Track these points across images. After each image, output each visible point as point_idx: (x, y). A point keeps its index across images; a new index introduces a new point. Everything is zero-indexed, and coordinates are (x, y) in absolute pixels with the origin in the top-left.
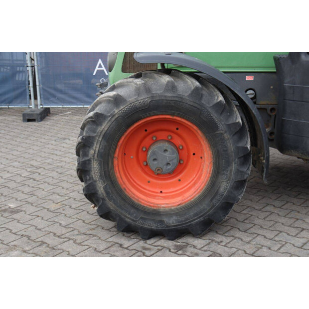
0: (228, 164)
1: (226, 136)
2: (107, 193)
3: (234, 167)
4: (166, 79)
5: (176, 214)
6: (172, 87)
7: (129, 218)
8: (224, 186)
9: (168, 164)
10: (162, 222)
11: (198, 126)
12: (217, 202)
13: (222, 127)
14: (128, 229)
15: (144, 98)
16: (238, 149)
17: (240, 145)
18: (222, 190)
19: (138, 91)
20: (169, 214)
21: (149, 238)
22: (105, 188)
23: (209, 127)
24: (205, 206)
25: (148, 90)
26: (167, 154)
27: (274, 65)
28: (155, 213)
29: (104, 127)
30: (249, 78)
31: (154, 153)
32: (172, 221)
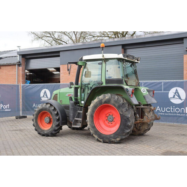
0: (54, 121)
1: (54, 116)
5: (47, 131)
7: (39, 131)
11: (50, 113)
16: (56, 118)
25: (42, 106)
26: (47, 119)
28: (43, 131)
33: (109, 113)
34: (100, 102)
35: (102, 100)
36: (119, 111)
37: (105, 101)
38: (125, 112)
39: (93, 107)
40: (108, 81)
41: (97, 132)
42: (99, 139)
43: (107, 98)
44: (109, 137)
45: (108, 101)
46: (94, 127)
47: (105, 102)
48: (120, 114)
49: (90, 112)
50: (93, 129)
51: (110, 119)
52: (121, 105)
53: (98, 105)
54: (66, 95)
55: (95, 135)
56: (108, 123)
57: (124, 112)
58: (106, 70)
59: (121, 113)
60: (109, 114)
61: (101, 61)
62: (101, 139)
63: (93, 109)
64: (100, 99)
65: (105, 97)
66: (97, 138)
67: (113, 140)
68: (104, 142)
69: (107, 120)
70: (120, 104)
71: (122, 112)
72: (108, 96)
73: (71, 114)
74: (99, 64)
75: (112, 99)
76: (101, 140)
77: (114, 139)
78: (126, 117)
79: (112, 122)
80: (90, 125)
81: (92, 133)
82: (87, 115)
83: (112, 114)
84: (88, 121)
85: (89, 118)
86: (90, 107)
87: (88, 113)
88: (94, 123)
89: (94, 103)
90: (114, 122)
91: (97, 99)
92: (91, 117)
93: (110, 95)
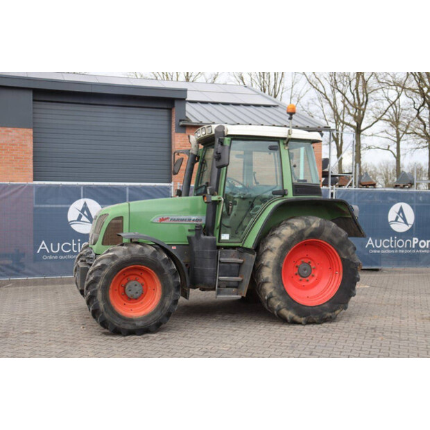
0: (170, 291)
1: (169, 276)
2: (105, 309)
3: (173, 292)
4: (139, 246)
5: (142, 320)
6: (142, 250)
7: (117, 323)
8: (168, 303)
9: (137, 293)
10: (135, 325)
11: (155, 271)
12: (164, 312)
13: (166, 271)
14: (117, 332)
15: (128, 256)
16: (174, 282)
17: (176, 280)
18: (166, 305)
19: (124, 252)
20: (139, 320)
21: (127, 335)
22: (104, 306)
23: (160, 271)
24: (158, 314)
25: (130, 252)
26: (137, 287)
27: (187, 240)
28: (130, 320)
29: (106, 271)
30: (174, 248)
31: (130, 287)
32: (140, 324)
33: (302, 258)
34: (300, 234)
35: (303, 230)
36: (341, 253)
39: (281, 246)
40: (298, 188)
41: (292, 304)
42: (297, 318)
43: (314, 225)
44: (320, 311)
45: (317, 233)
46: (284, 293)
47: (312, 235)
48: (343, 259)
49: (275, 259)
50: (281, 298)
51: (306, 272)
53: (293, 241)
54: (152, 220)
55: (288, 309)
56: (301, 280)
57: (351, 253)
58: (292, 165)
59: (345, 257)
60: (302, 260)
61: (275, 144)
62: (301, 317)
63: (282, 251)
64: (300, 229)
65: (309, 224)
66: (294, 315)
67: (329, 314)
68: (308, 323)
69: (296, 274)
70: (343, 238)
71: (347, 253)
72: (315, 222)
73: (210, 269)
74: (272, 148)
76: (302, 320)
77: (332, 312)
78: (355, 263)
79: (307, 279)
80: (275, 288)
81: (279, 306)
82: (267, 266)
83: (309, 261)
84: (269, 280)
85: (273, 274)
86: (275, 248)
87: (269, 262)
88: (283, 285)
89: (284, 238)
90: (313, 276)
91: (289, 228)
92: (277, 270)
93: (320, 219)
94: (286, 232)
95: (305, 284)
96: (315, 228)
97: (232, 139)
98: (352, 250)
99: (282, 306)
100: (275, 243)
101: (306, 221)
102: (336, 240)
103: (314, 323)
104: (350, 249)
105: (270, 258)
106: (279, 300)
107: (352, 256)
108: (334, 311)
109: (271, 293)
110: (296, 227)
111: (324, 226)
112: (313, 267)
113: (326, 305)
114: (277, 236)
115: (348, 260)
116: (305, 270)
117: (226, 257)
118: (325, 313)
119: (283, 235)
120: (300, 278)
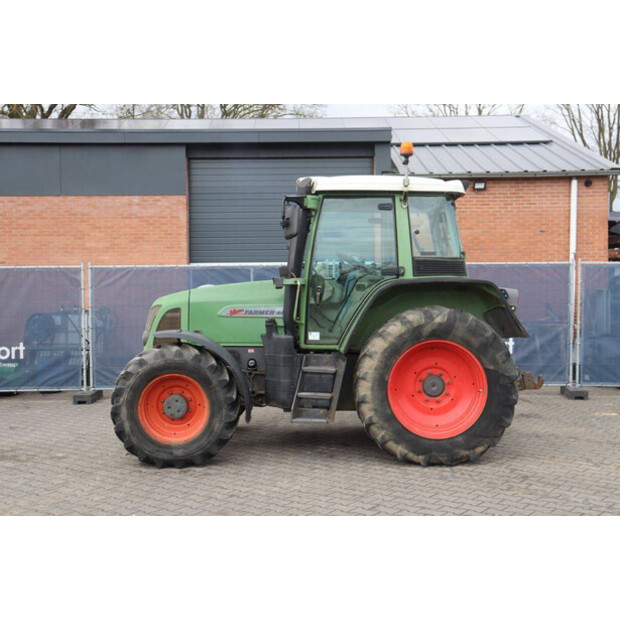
0: (220, 409)
1: (218, 389)
2: (132, 431)
3: (224, 411)
4: (175, 348)
5: (183, 448)
6: (179, 354)
7: (148, 450)
8: (218, 426)
9: (179, 411)
10: (172, 453)
11: (199, 382)
12: (213, 438)
13: (214, 382)
14: (148, 461)
15: (160, 362)
16: (227, 398)
17: (228, 395)
18: (216, 429)
19: (156, 356)
20: (179, 447)
21: (163, 467)
22: (131, 427)
23: (206, 382)
24: (204, 441)
25: (163, 356)
26: (178, 404)
27: (261, 340)
28: (167, 447)
29: (132, 381)
30: (251, 351)
31: (168, 403)
32: (179, 453)
33: (430, 368)
34: (416, 332)
35: (420, 327)
36: (484, 360)
37: (434, 331)
38: (504, 362)
39: (385, 350)
41: (403, 434)
42: (411, 456)
43: (438, 320)
44: (449, 446)
45: (444, 331)
46: (390, 419)
47: (434, 334)
48: (486, 370)
49: (376, 369)
50: (386, 425)
51: (435, 388)
52: (491, 340)
53: (404, 343)
54: (219, 313)
55: (397, 443)
56: (427, 401)
57: (500, 362)
58: (413, 231)
59: (492, 367)
60: (429, 371)
62: (418, 455)
63: (386, 357)
64: (415, 325)
65: (431, 318)
66: (406, 451)
67: (464, 453)
68: (430, 464)
69: (419, 392)
70: (487, 338)
71: (494, 362)
72: (441, 315)
75: (457, 324)
76: (421, 458)
77: (468, 449)
78: (509, 377)
79: (438, 398)
80: (376, 411)
81: (383, 437)
82: (363, 379)
83: (440, 372)
84: (367, 400)
85: (372, 390)
86: (376, 353)
87: (366, 373)
88: (390, 406)
89: (391, 339)
90: (447, 395)
91: (398, 323)
92: (380, 384)
93: (448, 310)
94: (394, 329)
95: (434, 406)
96: (440, 324)
97: (324, 197)
98: (504, 357)
99: (387, 437)
100: (377, 346)
101: (426, 313)
102: (475, 342)
103: (441, 464)
104: (499, 356)
105: (368, 367)
106: (383, 428)
107: (503, 366)
108: (474, 448)
109: (370, 418)
110: (409, 322)
111: (455, 320)
112: (446, 382)
113: (460, 439)
114: (380, 335)
115: (496, 372)
116: (433, 386)
117: (317, 365)
118: (457, 450)
119: (389, 334)
120: (427, 398)
